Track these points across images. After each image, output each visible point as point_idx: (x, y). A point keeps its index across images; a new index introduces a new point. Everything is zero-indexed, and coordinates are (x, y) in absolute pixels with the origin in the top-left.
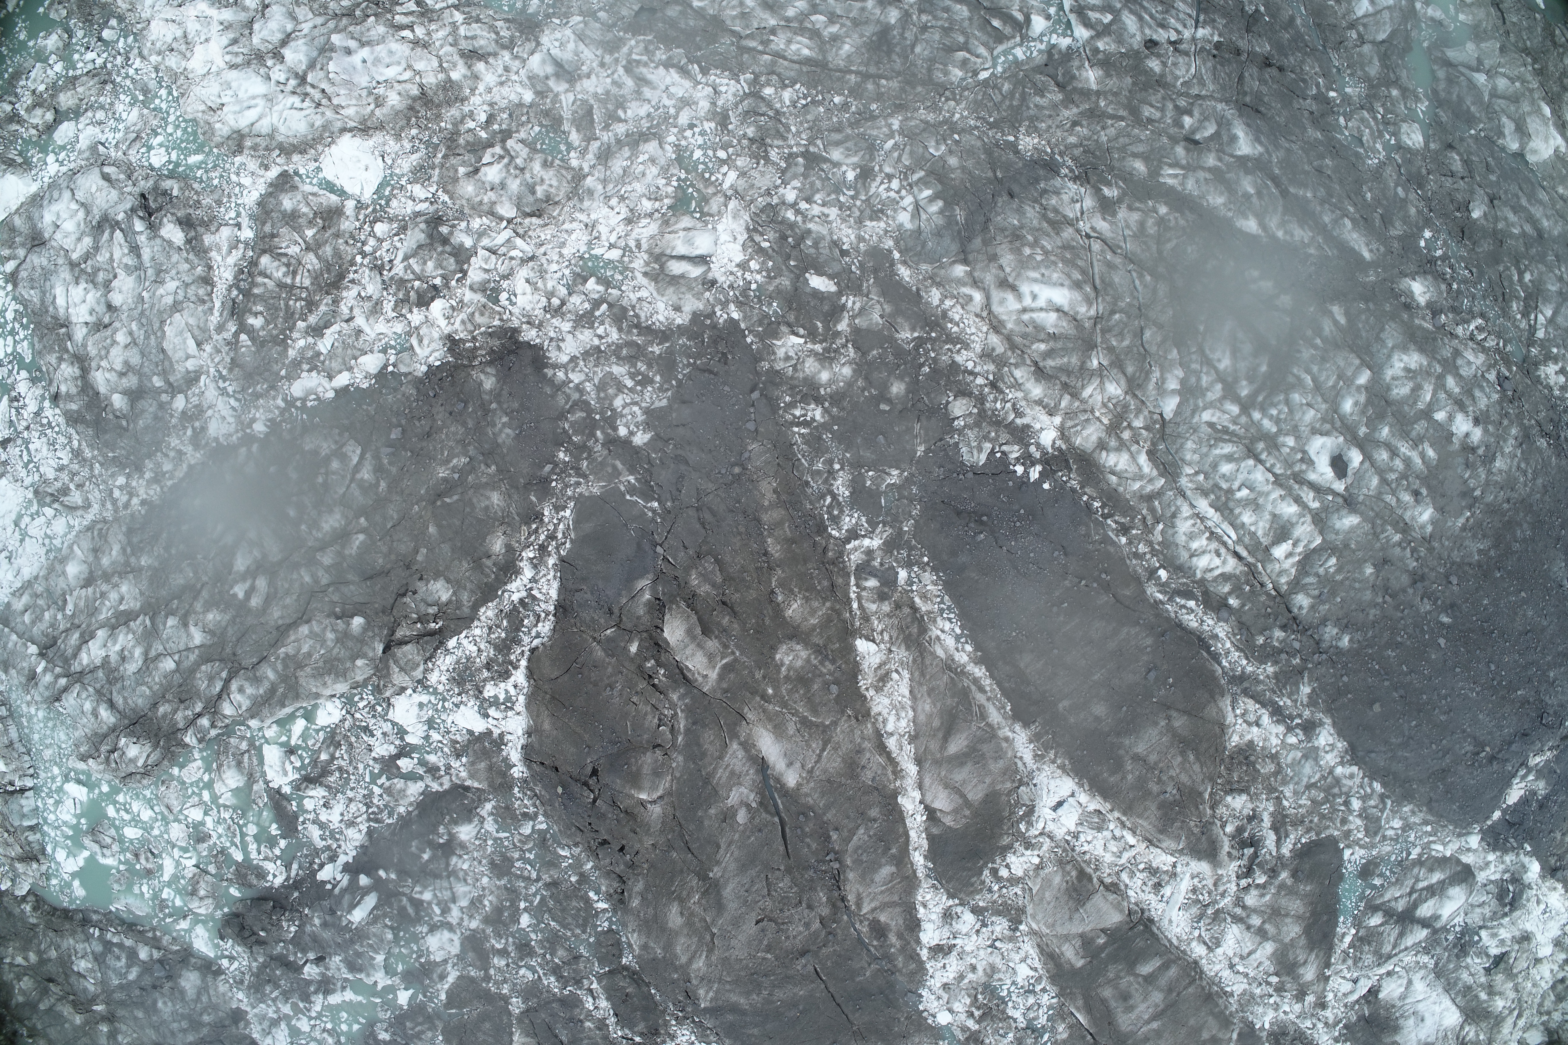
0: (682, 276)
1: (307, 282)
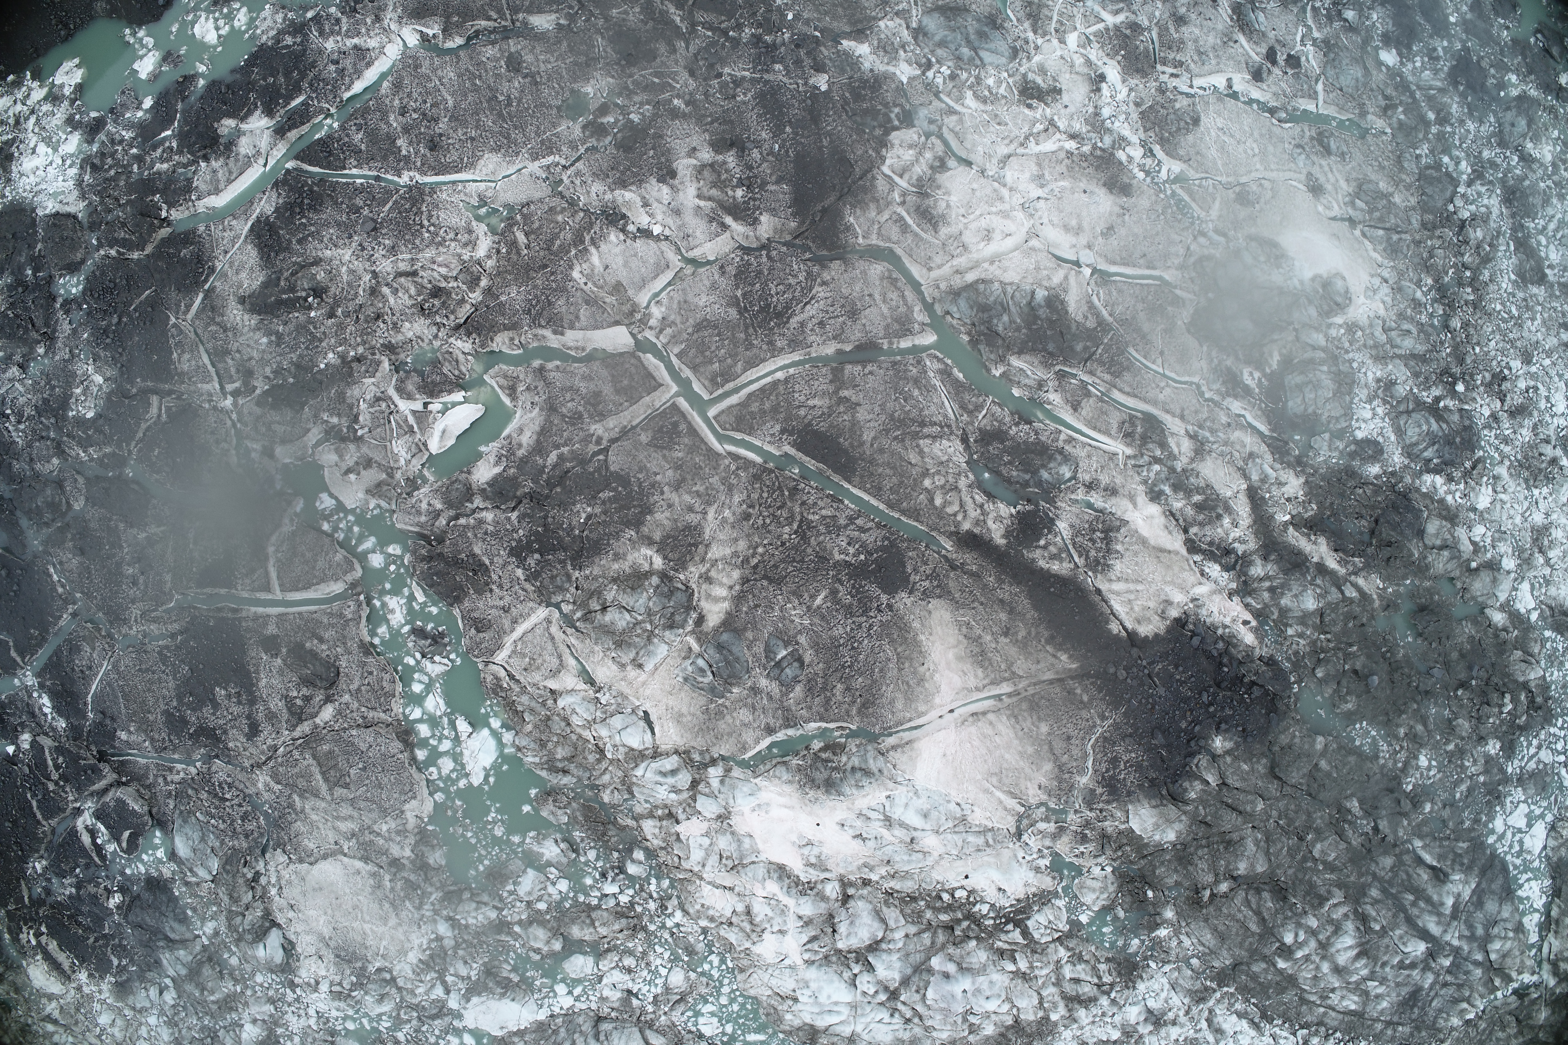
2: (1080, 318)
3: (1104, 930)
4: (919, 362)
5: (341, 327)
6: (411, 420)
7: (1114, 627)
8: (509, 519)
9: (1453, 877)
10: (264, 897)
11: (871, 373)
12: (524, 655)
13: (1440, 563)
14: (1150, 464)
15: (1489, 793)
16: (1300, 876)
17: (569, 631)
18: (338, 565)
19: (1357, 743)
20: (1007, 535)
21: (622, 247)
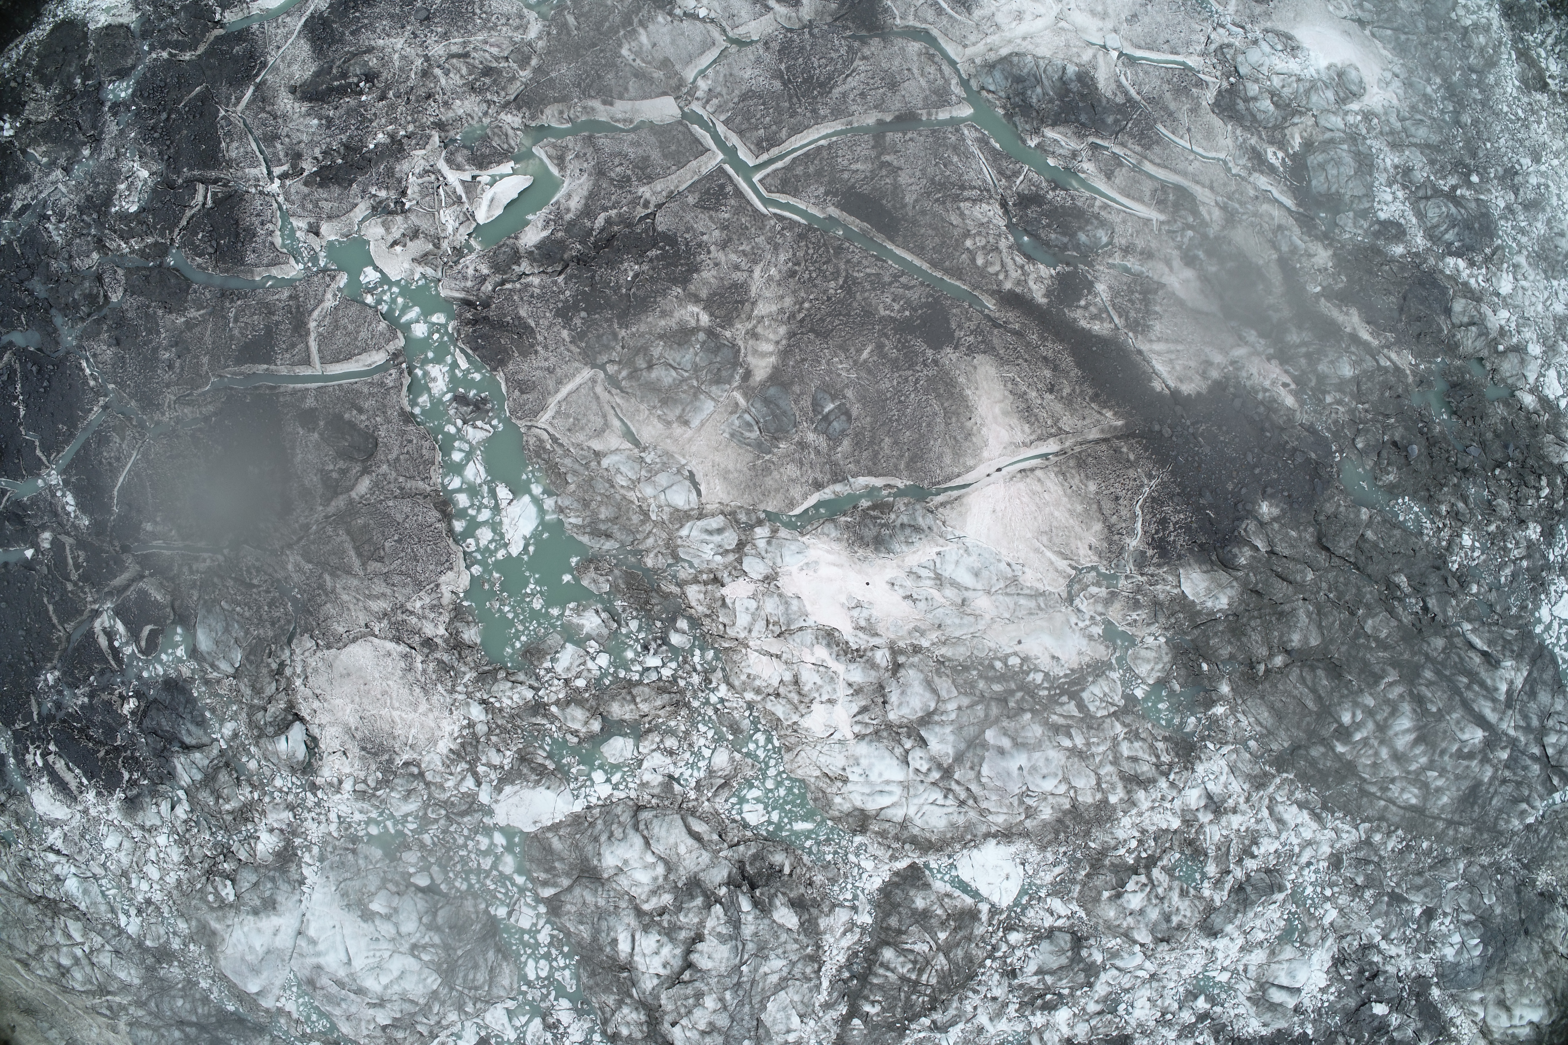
0: (1281, 1005)
1: (933, 981)
2: (1109, 94)
3: (1160, 706)
4: (957, 130)
5: (392, 107)
6: (460, 190)
7: (1157, 385)
8: (555, 283)
9: (1504, 664)
10: (289, 689)
11: (911, 139)
12: (568, 416)
13: (1469, 341)
14: (1183, 229)
15: (1533, 579)
16: (1354, 653)
17: (614, 391)
18: (381, 334)
19: (1401, 518)
20: (1048, 294)
21: (669, 27)
